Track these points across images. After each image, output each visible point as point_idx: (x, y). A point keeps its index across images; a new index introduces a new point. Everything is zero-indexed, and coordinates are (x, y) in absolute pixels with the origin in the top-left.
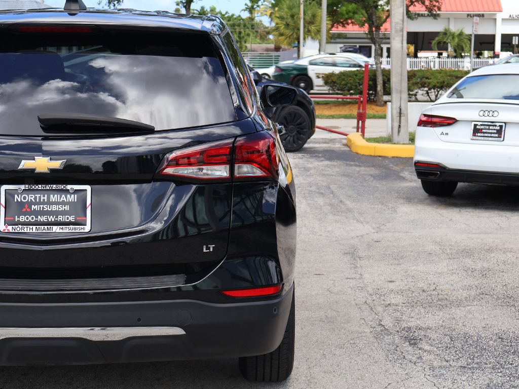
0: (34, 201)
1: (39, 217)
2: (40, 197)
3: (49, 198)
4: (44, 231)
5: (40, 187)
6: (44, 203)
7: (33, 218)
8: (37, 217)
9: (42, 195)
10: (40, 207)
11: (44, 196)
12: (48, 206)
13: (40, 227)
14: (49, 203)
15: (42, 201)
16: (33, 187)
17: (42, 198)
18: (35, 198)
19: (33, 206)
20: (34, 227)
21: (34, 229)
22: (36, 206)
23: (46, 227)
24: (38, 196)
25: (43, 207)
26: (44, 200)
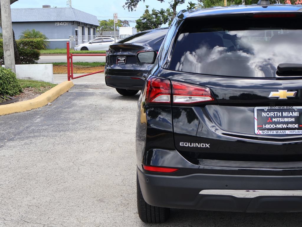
0: (273, 116)
1: (277, 125)
2: (277, 114)
3: (282, 114)
4: (281, 134)
5: (277, 108)
6: (279, 117)
7: (273, 126)
8: (276, 125)
9: (278, 113)
10: (277, 120)
11: (279, 113)
12: (282, 119)
13: (278, 131)
14: (283, 117)
15: (278, 116)
16: (273, 108)
17: (278, 114)
18: (274, 114)
19: (273, 119)
20: (275, 131)
21: (275, 132)
22: (275, 119)
23: (282, 131)
24: (276, 113)
25: (279, 120)
26: (279, 115)
